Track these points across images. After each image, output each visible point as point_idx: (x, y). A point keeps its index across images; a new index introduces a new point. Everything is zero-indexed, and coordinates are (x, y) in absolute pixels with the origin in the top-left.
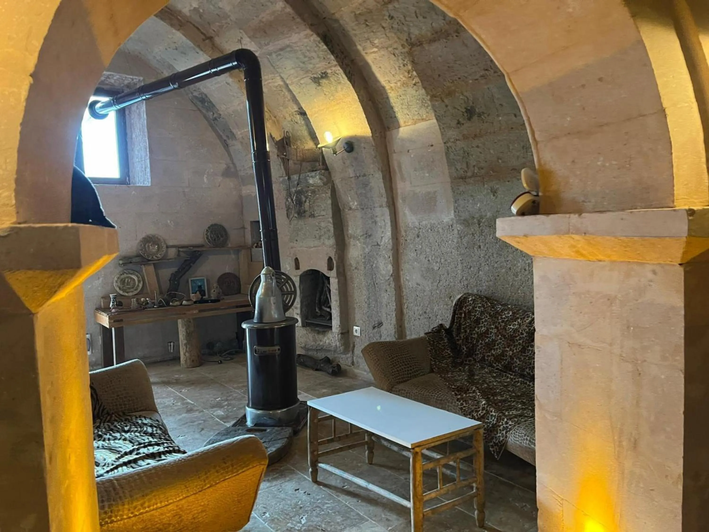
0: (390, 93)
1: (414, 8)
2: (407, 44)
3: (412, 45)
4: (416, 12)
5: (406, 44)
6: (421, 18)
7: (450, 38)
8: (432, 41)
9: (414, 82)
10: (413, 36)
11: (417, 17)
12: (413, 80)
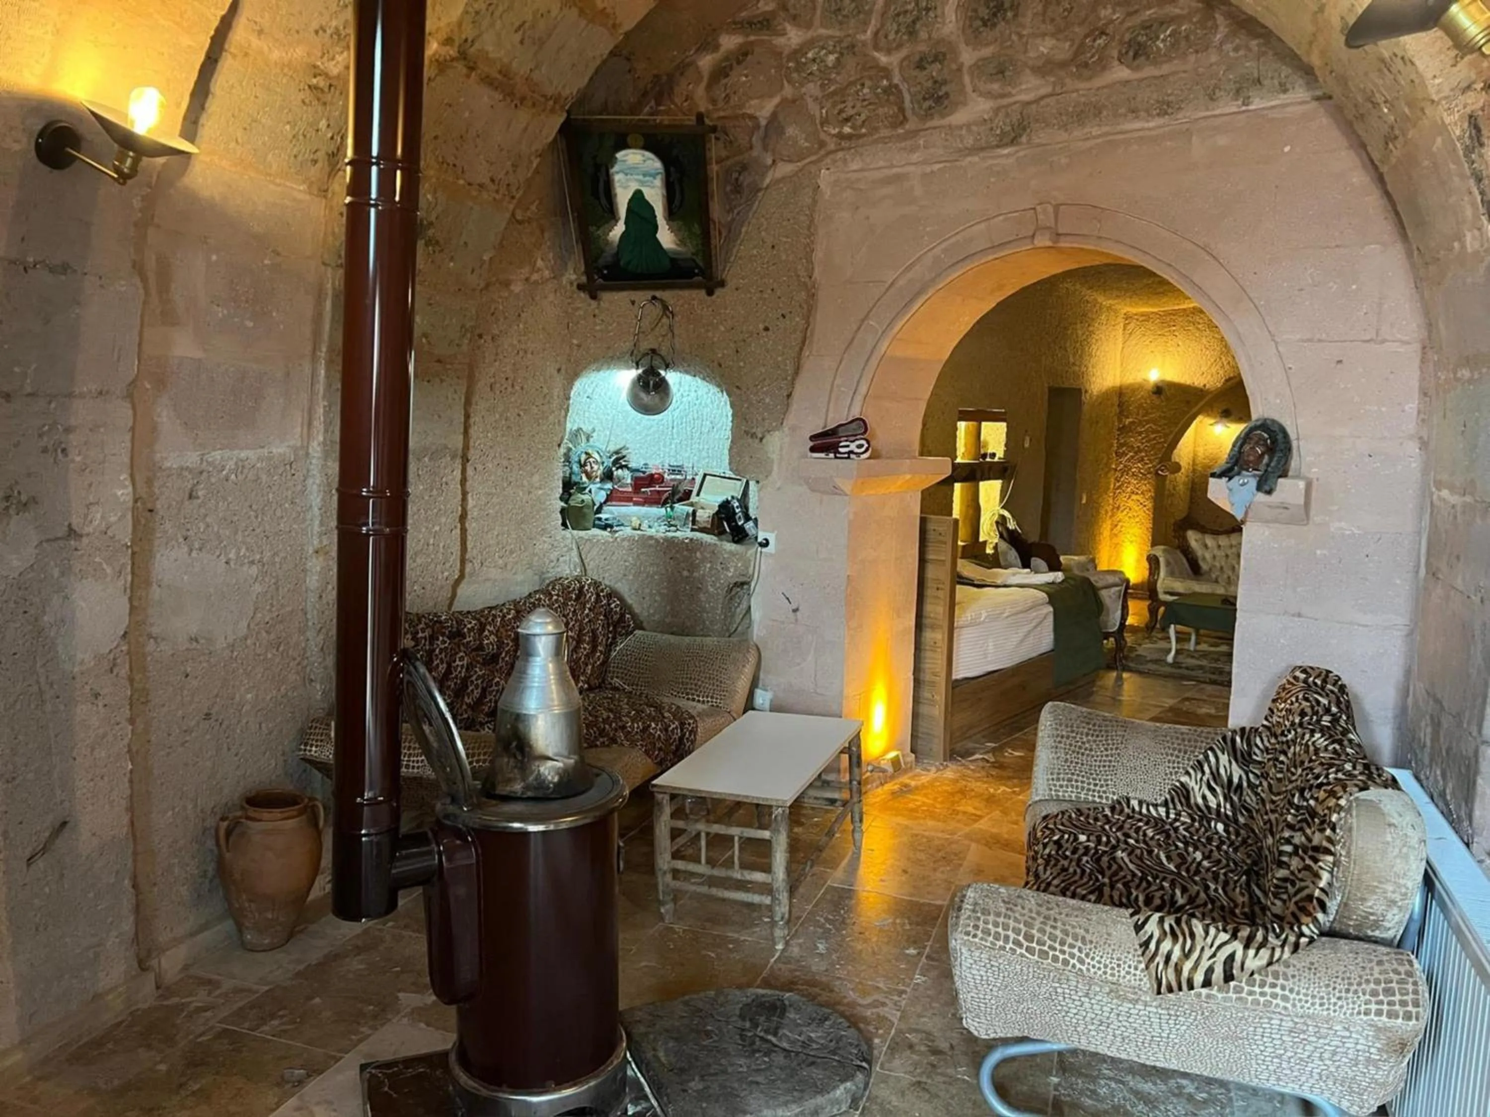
0: (234, 56)
1: (531, 18)
2: (460, 46)
3: (463, 55)
4: (524, 22)
5: (457, 44)
6: (518, 37)
7: (508, 99)
8: (488, 81)
9: (315, 81)
10: (477, 46)
11: (516, 31)
12: (315, 77)
